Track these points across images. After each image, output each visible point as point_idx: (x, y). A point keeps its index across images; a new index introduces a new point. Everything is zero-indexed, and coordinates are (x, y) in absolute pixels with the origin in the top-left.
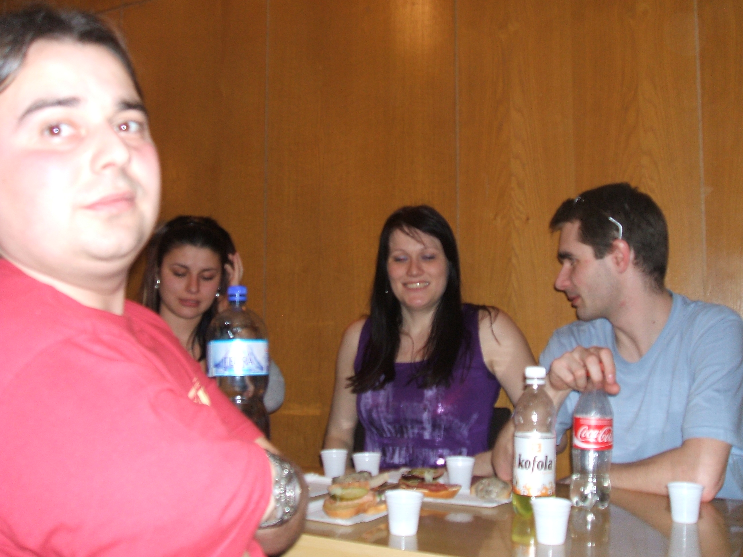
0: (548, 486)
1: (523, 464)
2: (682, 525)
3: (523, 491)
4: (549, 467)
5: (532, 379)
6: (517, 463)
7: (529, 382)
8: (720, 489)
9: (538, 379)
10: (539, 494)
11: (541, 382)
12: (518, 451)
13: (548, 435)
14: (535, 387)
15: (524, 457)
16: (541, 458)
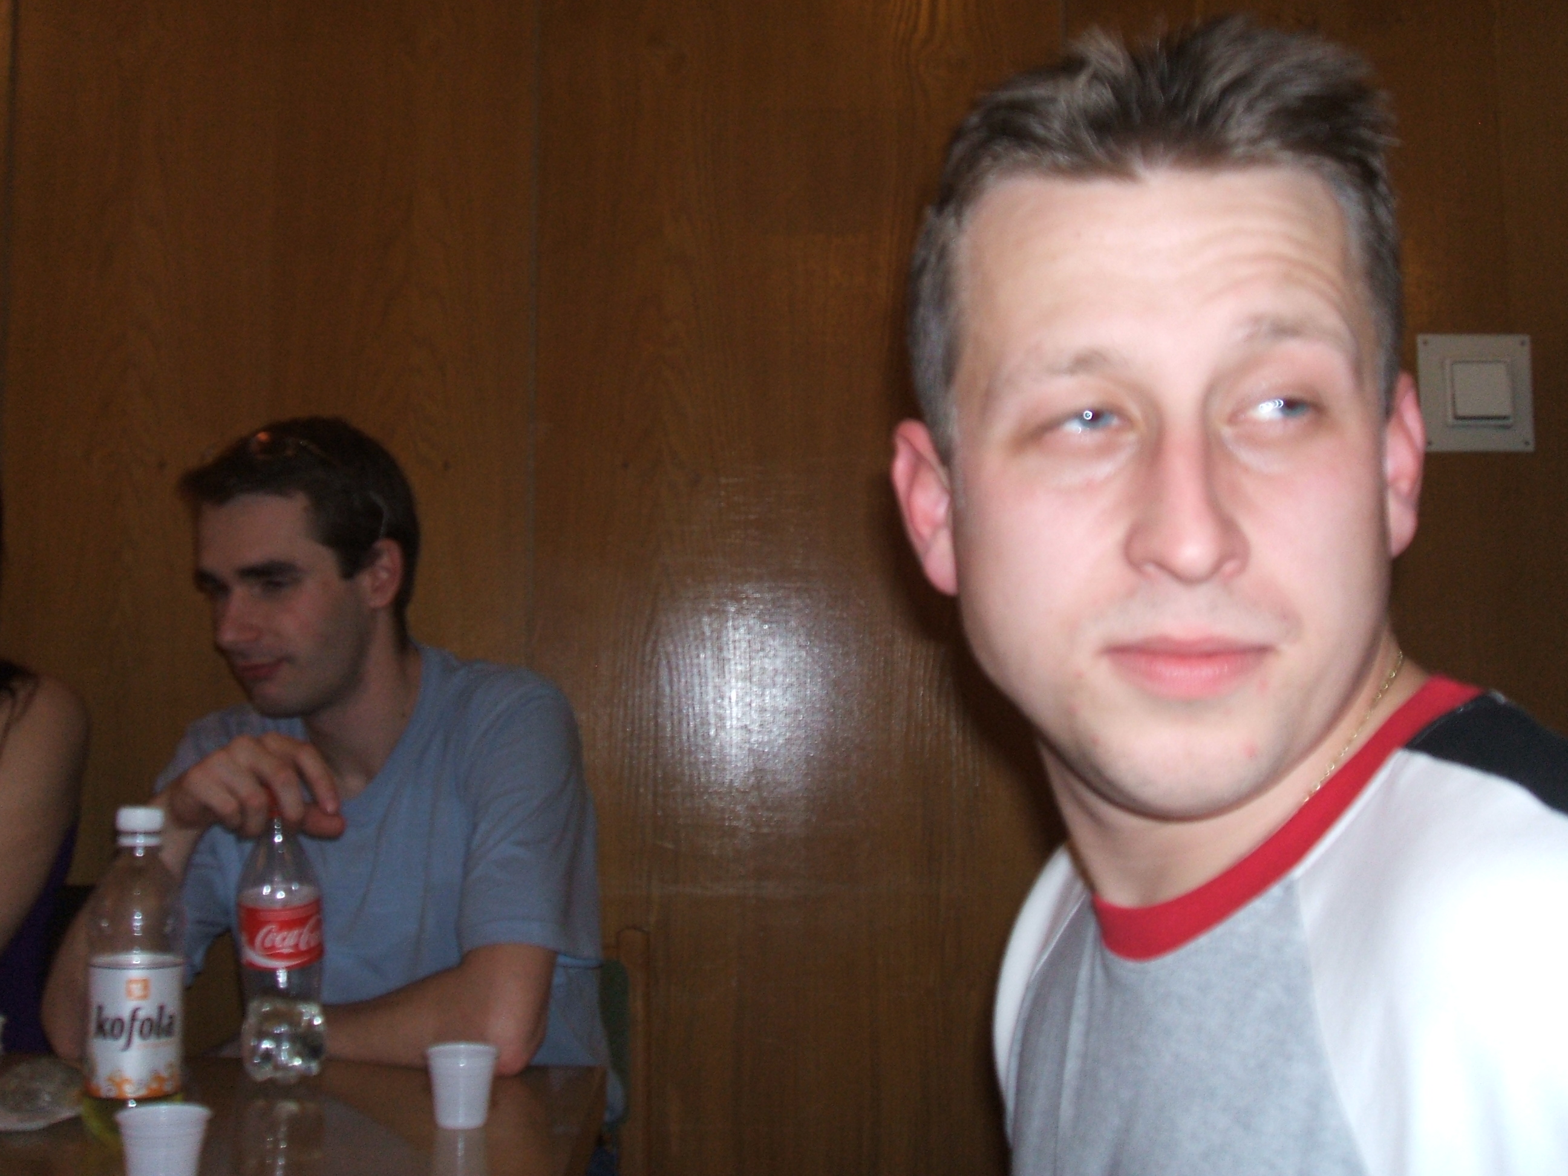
0: (165, 1074)
1: (107, 1027)
2: (455, 1133)
3: (105, 1089)
4: (168, 1031)
5: (134, 834)
6: (93, 1026)
7: (126, 841)
8: (539, 1046)
9: (147, 834)
10: (143, 1092)
11: (152, 841)
12: (96, 999)
13: (167, 958)
14: (139, 853)
15: (110, 1012)
16: (148, 1010)
